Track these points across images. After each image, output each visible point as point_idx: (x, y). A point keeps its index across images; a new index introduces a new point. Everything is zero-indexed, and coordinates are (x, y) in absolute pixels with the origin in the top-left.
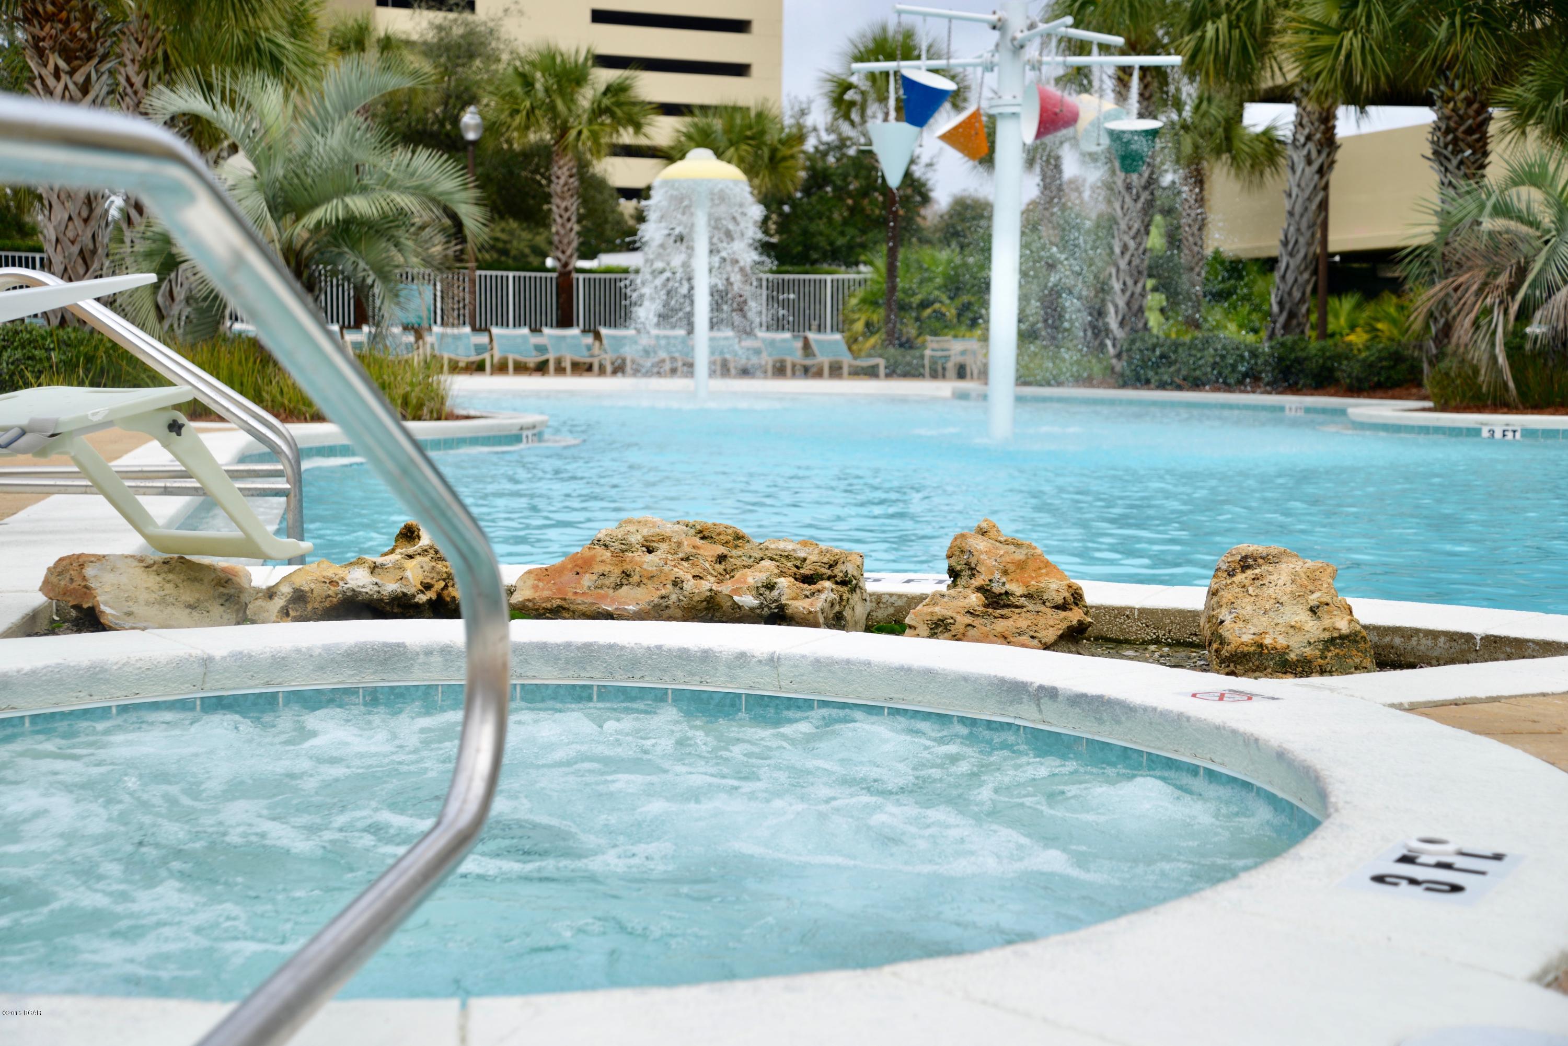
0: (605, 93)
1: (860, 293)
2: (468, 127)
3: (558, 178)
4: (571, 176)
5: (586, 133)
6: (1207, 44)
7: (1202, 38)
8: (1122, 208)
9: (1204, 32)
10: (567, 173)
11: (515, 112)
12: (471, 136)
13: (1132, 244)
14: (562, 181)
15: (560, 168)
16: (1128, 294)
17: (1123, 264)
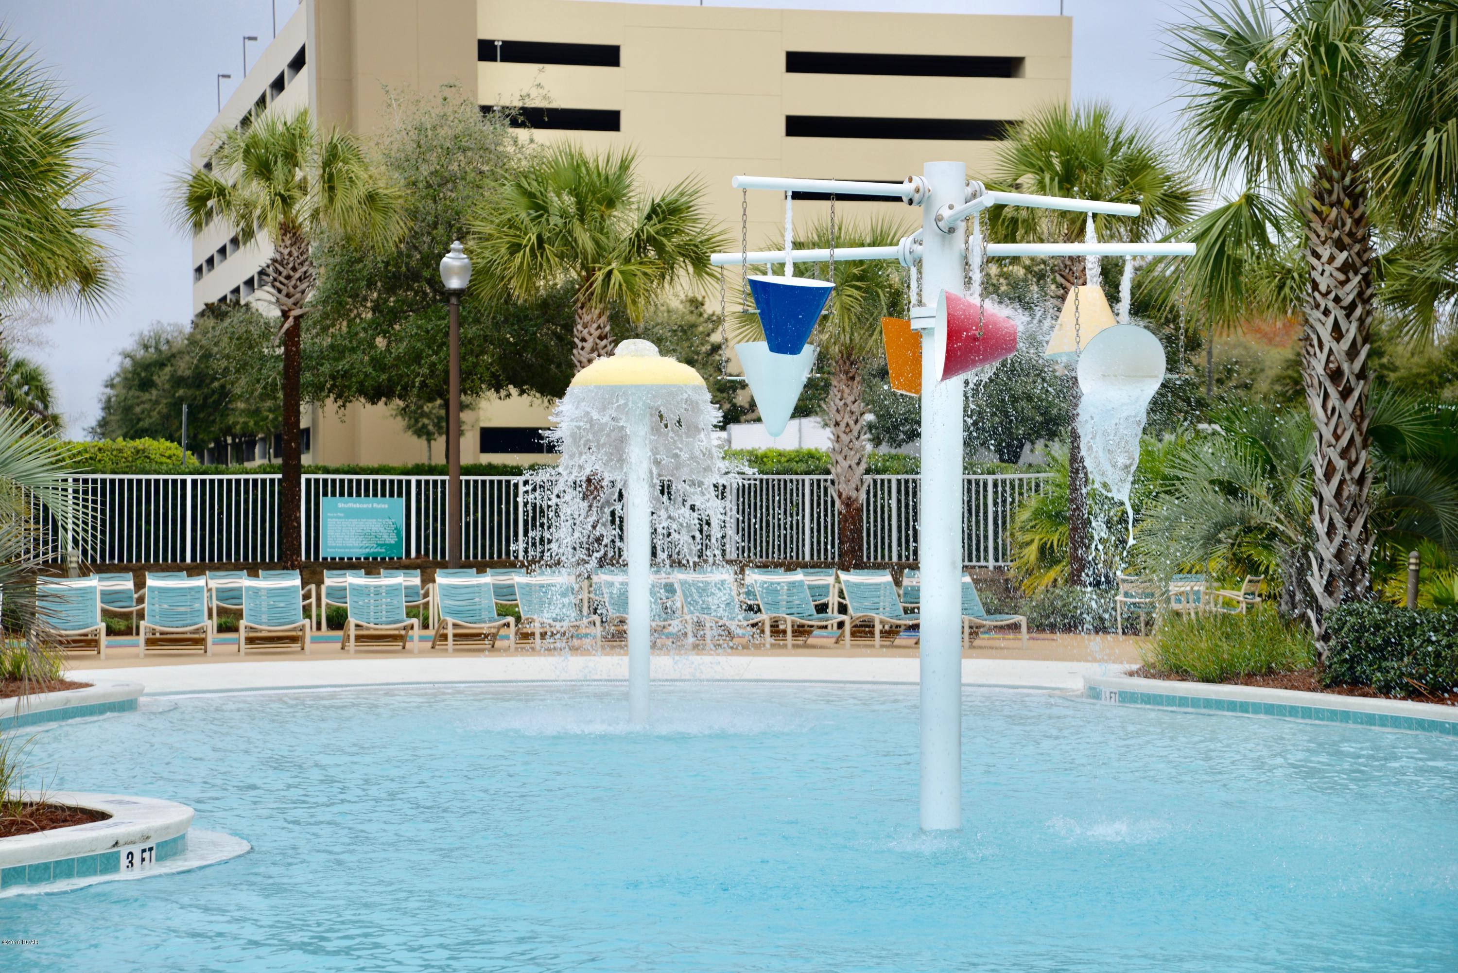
0: (649, 218)
1: (1033, 502)
2: (449, 269)
3: (583, 340)
4: (601, 338)
5: (617, 277)
6: (1424, 164)
7: (1418, 154)
8: (1324, 406)
9: (1421, 146)
10: (596, 333)
11: (515, 248)
12: (454, 283)
13: (1340, 464)
14: (588, 345)
15: (585, 326)
16: (1338, 540)
17: (1328, 492)
